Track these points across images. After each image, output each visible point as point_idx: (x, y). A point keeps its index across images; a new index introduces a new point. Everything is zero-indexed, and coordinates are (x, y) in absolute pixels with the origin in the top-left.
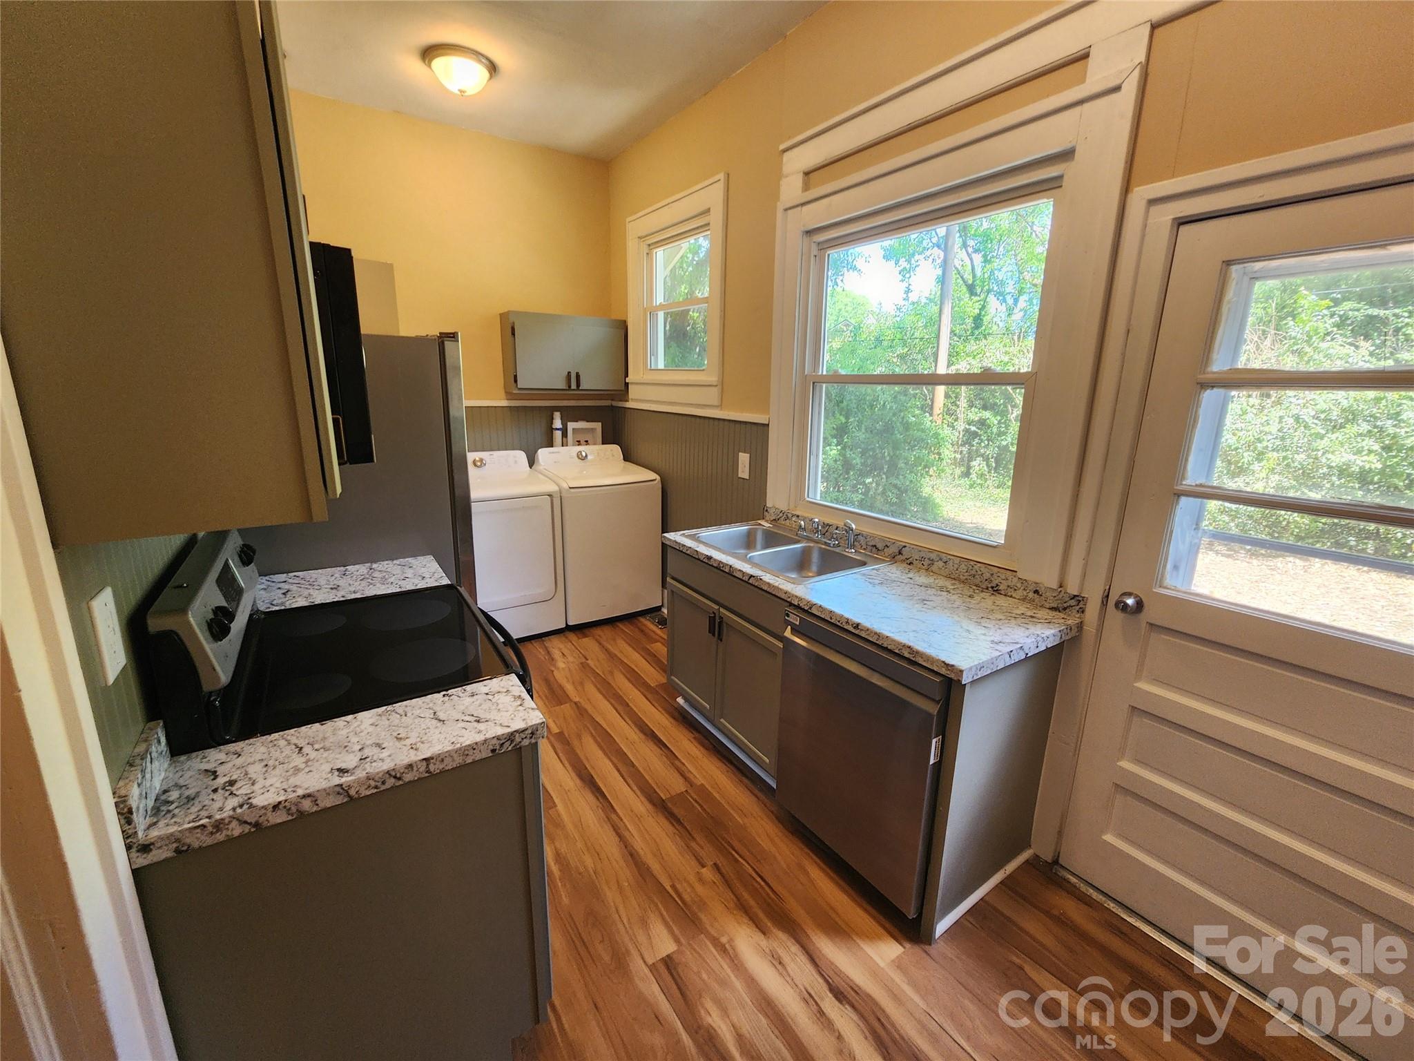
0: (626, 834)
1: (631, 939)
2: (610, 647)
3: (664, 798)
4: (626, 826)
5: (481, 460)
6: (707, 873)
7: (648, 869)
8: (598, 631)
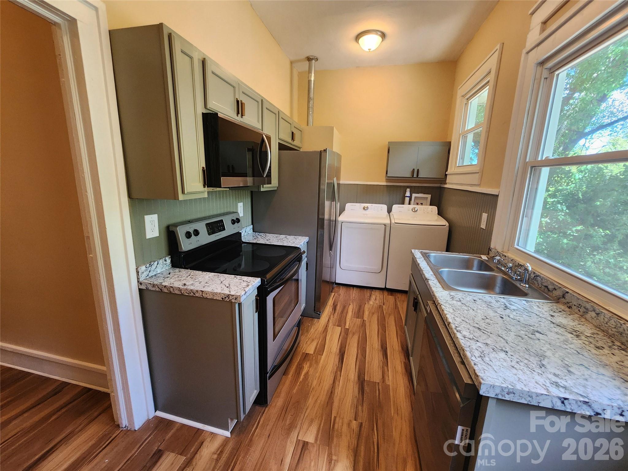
0: (337, 383)
1: (301, 423)
2: (399, 303)
3: (366, 379)
4: (340, 379)
5: (367, 207)
6: (354, 424)
7: (333, 403)
8: (399, 295)
